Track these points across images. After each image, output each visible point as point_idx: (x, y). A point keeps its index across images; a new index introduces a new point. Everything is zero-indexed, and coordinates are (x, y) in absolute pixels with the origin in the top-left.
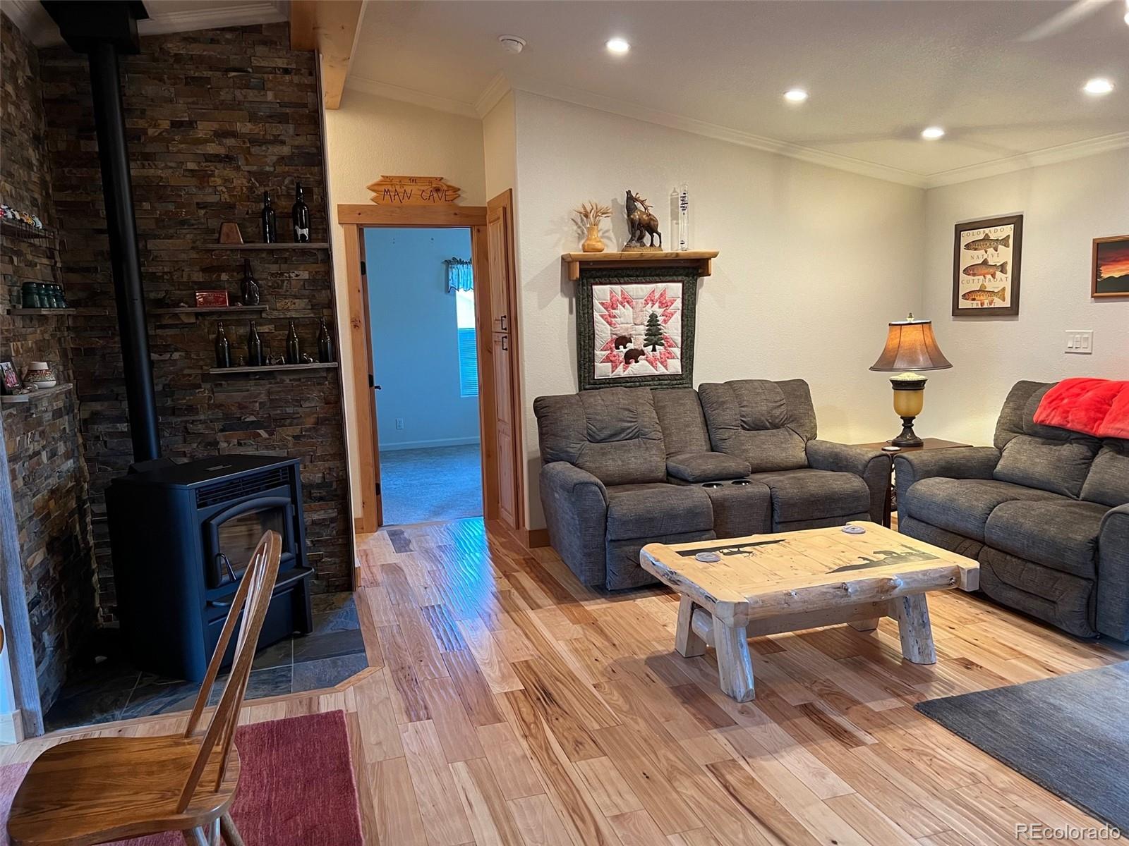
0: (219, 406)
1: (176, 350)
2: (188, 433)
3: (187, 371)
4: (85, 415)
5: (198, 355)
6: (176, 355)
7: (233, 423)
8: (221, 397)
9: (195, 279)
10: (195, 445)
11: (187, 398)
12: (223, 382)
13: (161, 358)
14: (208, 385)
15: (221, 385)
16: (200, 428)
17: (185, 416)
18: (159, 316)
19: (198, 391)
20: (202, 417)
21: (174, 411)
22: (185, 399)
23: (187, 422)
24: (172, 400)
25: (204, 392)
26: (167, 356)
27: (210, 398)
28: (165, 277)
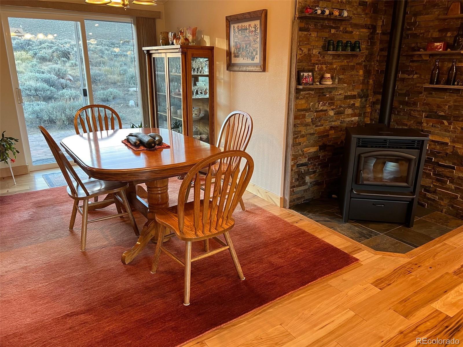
0: (427, 104)
1: (416, 73)
2: (411, 116)
3: (418, 85)
4: (374, 100)
5: (425, 77)
6: (415, 76)
7: (432, 115)
8: (430, 100)
9: (434, 36)
10: (412, 122)
11: (415, 98)
12: (433, 92)
13: (409, 77)
14: (426, 93)
15: (432, 93)
16: (416, 114)
17: (412, 107)
18: (413, 56)
19: (420, 95)
20: (419, 109)
21: (407, 104)
22: (413, 98)
23: (411, 110)
24: (408, 98)
25: (423, 96)
26: (411, 76)
27: (425, 100)
28: (421, 35)
